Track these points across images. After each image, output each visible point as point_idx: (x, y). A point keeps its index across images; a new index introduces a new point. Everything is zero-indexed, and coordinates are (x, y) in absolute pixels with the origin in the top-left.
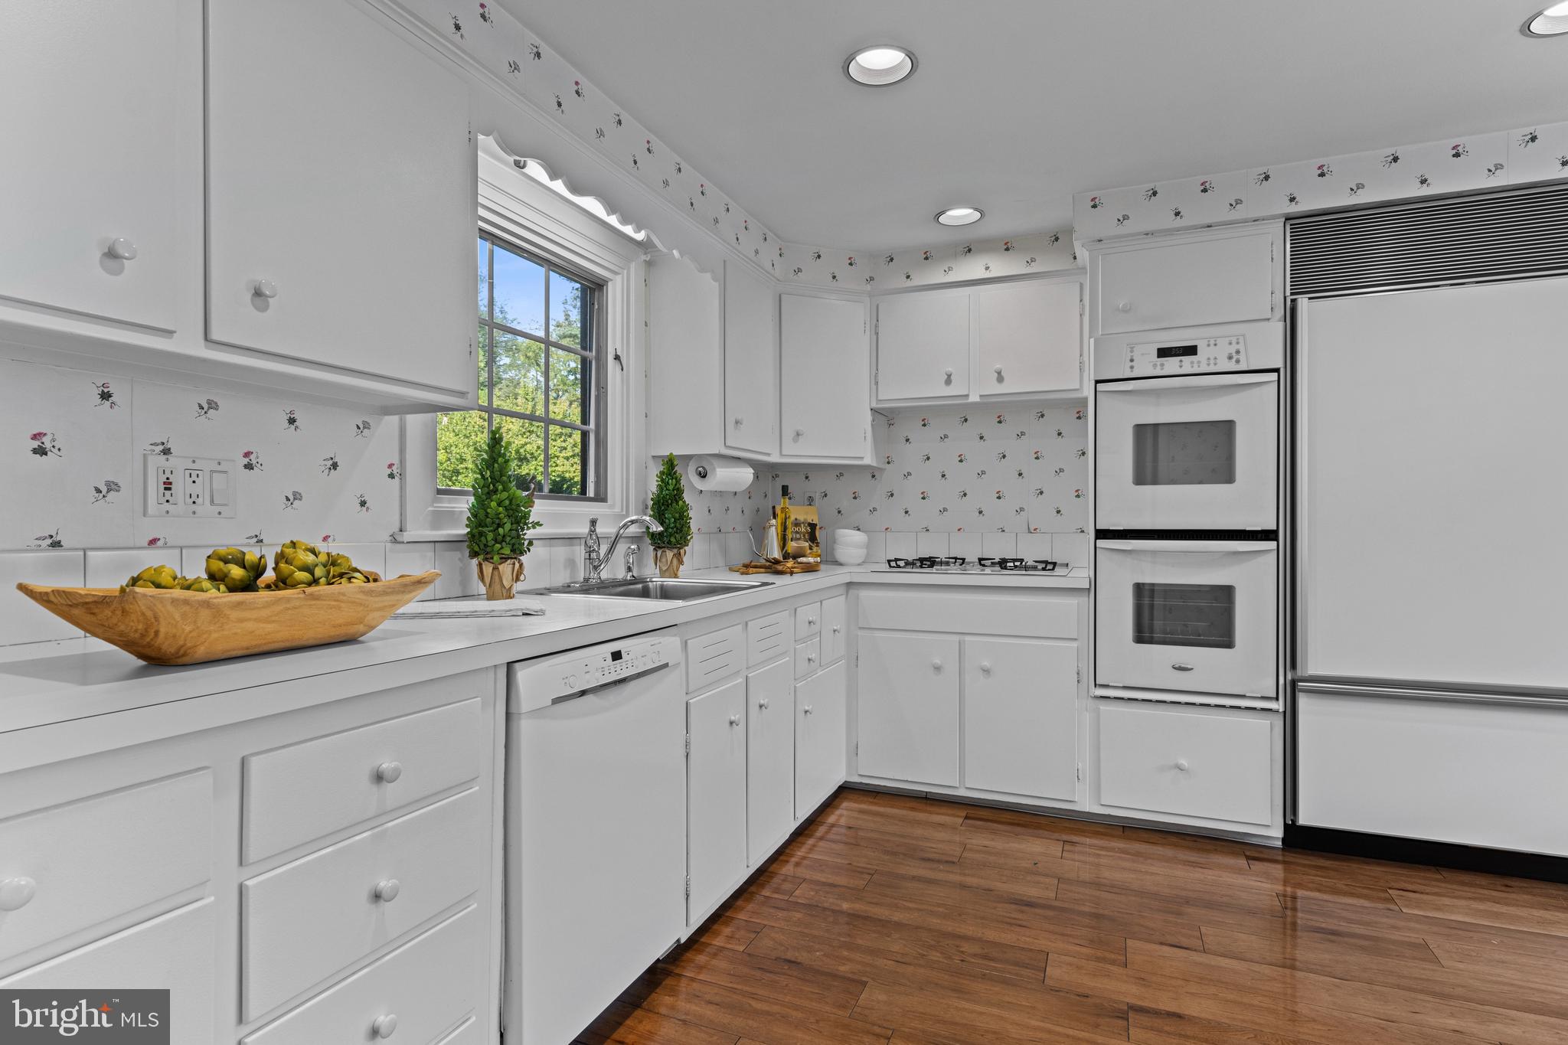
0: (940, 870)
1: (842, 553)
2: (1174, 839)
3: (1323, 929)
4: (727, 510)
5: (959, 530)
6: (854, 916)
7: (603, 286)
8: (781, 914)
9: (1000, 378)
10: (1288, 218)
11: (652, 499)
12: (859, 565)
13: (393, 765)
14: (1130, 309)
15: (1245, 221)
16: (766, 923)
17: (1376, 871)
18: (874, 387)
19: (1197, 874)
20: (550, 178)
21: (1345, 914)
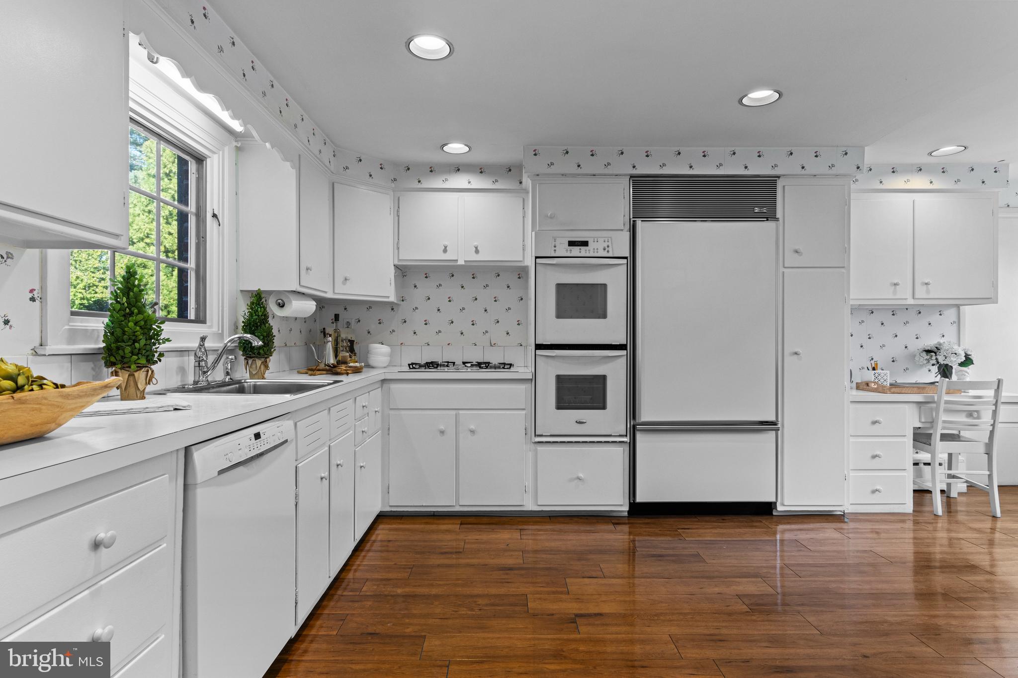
0: (454, 558)
1: (374, 360)
2: (576, 519)
3: (654, 555)
4: (291, 330)
5: (449, 344)
6: (406, 596)
7: (203, 161)
8: (356, 605)
9: (477, 251)
10: (631, 177)
11: (243, 322)
12: (385, 367)
13: (110, 534)
14: (554, 216)
15: (611, 175)
16: (347, 612)
17: (671, 521)
18: (396, 251)
19: (592, 537)
20: (182, 76)
21: (662, 545)
